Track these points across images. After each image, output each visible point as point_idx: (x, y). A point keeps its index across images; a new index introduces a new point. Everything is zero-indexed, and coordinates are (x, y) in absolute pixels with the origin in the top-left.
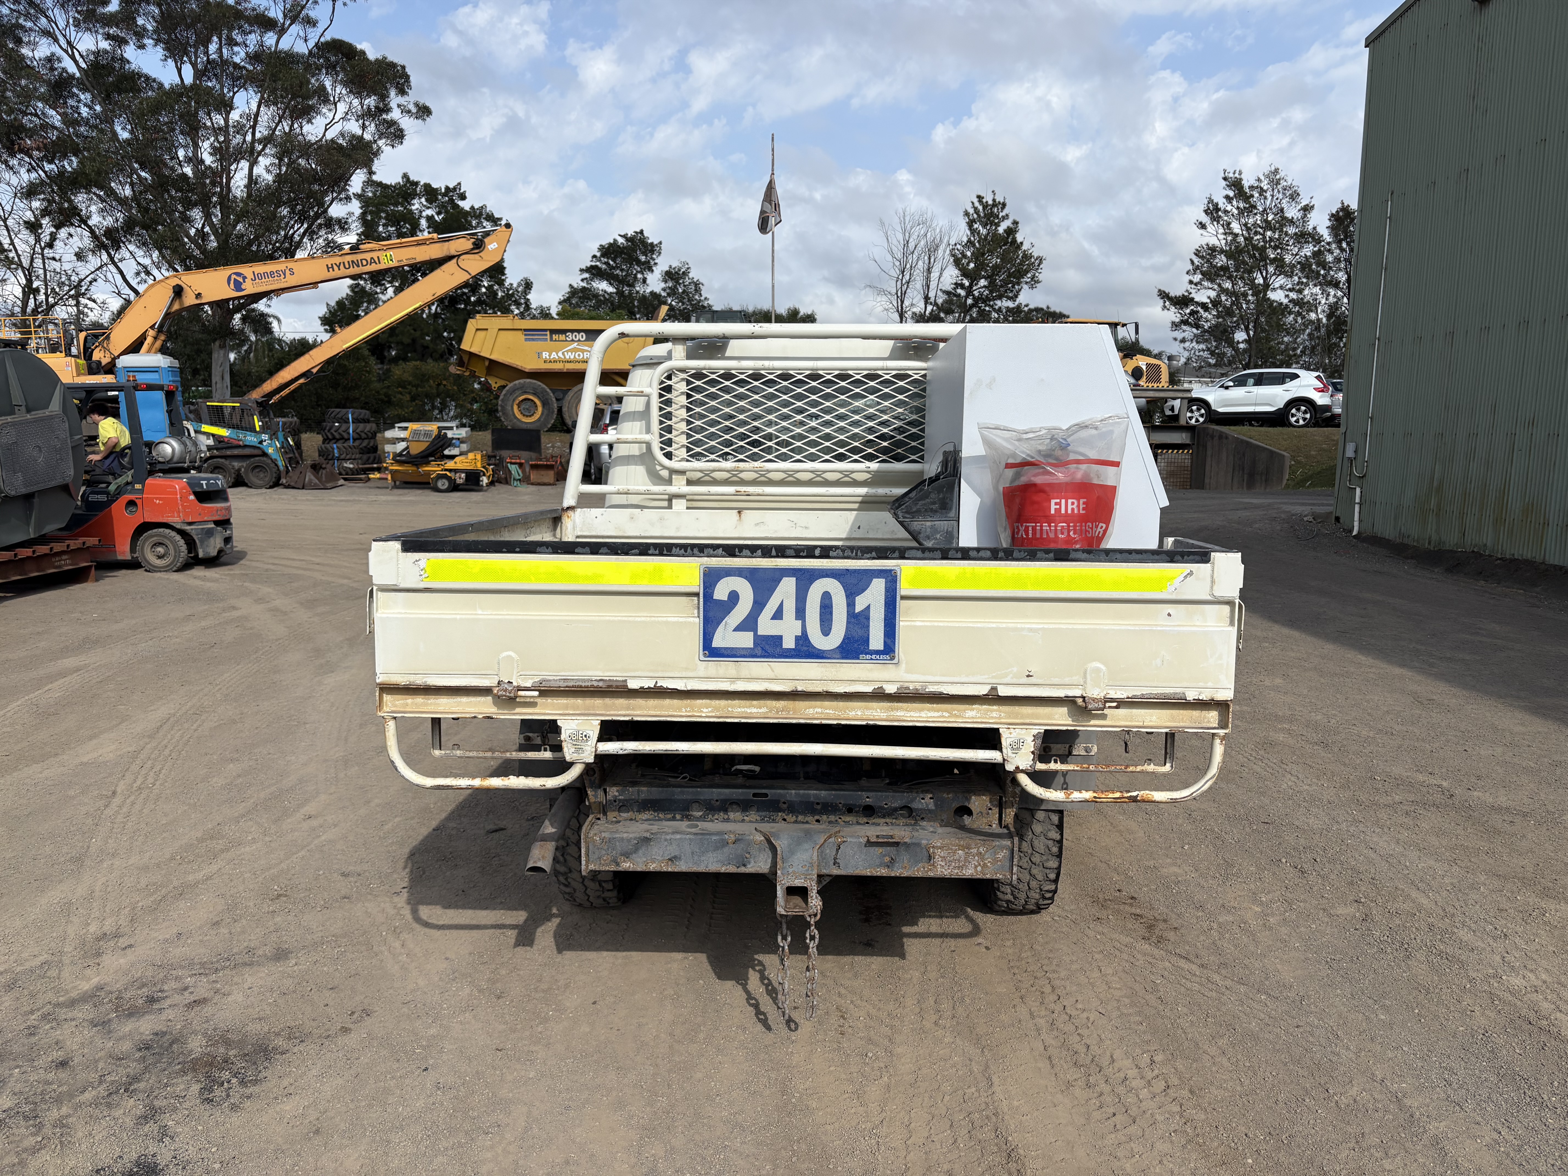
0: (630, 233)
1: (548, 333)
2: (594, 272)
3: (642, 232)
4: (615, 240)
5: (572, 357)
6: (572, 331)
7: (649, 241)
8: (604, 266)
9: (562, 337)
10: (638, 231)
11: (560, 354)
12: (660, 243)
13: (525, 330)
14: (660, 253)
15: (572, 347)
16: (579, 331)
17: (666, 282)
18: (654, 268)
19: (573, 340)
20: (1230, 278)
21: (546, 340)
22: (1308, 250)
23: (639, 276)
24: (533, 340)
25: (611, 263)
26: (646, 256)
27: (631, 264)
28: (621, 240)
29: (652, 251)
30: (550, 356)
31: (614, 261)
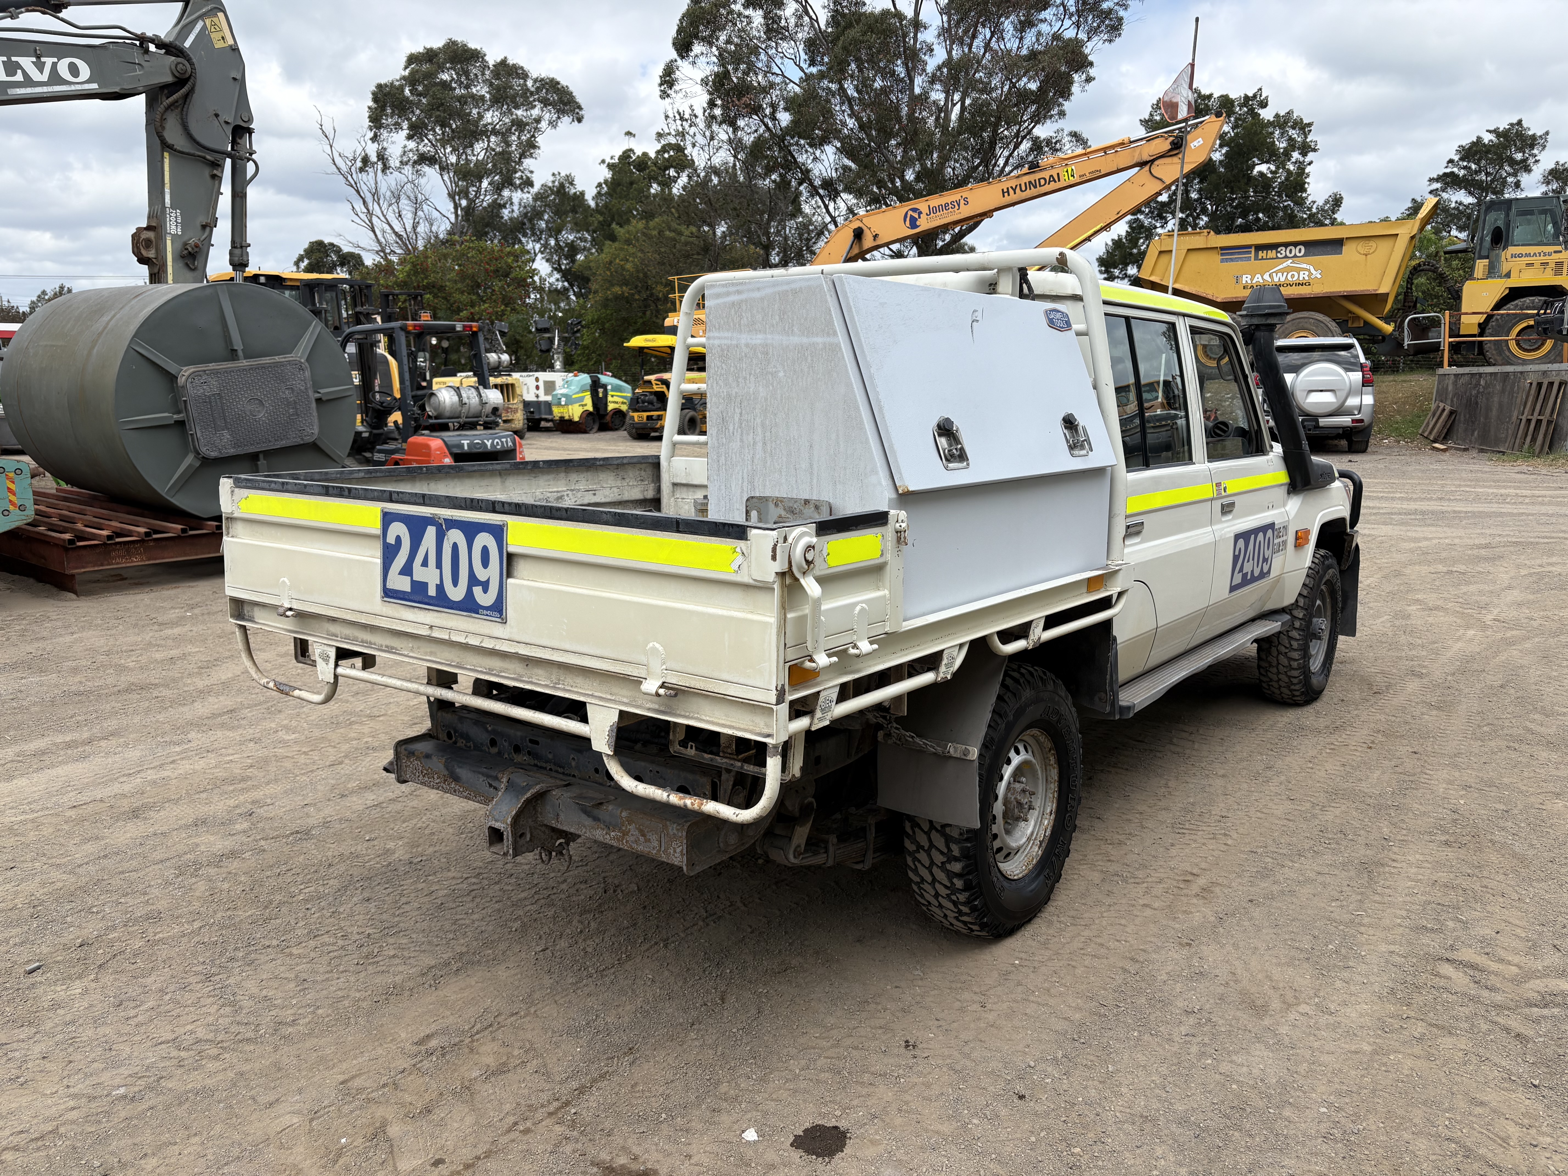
0: (1503, 126)
1: (1253, 250)
2: (1449, 180)
3: (1520, 123)
4: (1479, 138)
5: (1282, 279)
6: (1286, 245)
7: (1530, 133)
8: (1462, 173)
9: (1272, 254)
10: (1515, 121)
11: (1266, 277)
12: (1547, 133)
13: (1222, 248)
14: (1544, 147)
15: (1285, 265)
16: (1295, 244)
17: (1548, 183)
18: (1534, 168)
19: (1286, 257)
21: (1249, 259)
23: (1510, 180)
24: (1232, 260)
25: (1473, 167)
26: (1524, 152)
27: (1501, 167)
28: (1487, 138)
29: (1532, 146)
30: (1252, 280)
31: (1477, 164)
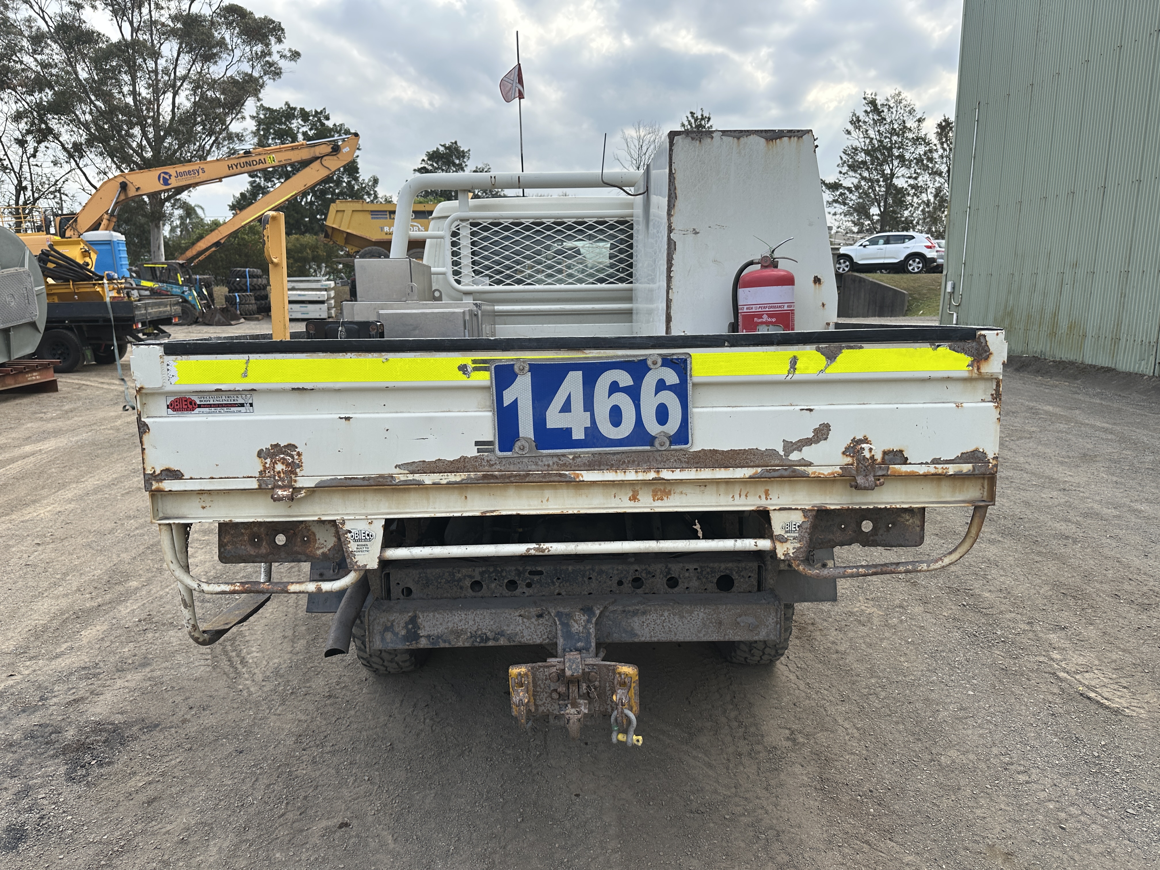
0: (448, 143)
1: (388, 213)
2: (423, 171)
4: (437, 149)
7: (461, 149)
8: (430, 167)
12: (470, 151)
13: (372, 211)
14: (469, 158)
18: (465, 168)
20: (868, 169)
21: (386, 218)
22: (921, 150)
24: (377, 218)
25: (435, 165)
26: (459, 159)
27: (449, 166)
28: (442, 149)
29: (464, 157)
30: (389, 229)
31: (437, 163)
